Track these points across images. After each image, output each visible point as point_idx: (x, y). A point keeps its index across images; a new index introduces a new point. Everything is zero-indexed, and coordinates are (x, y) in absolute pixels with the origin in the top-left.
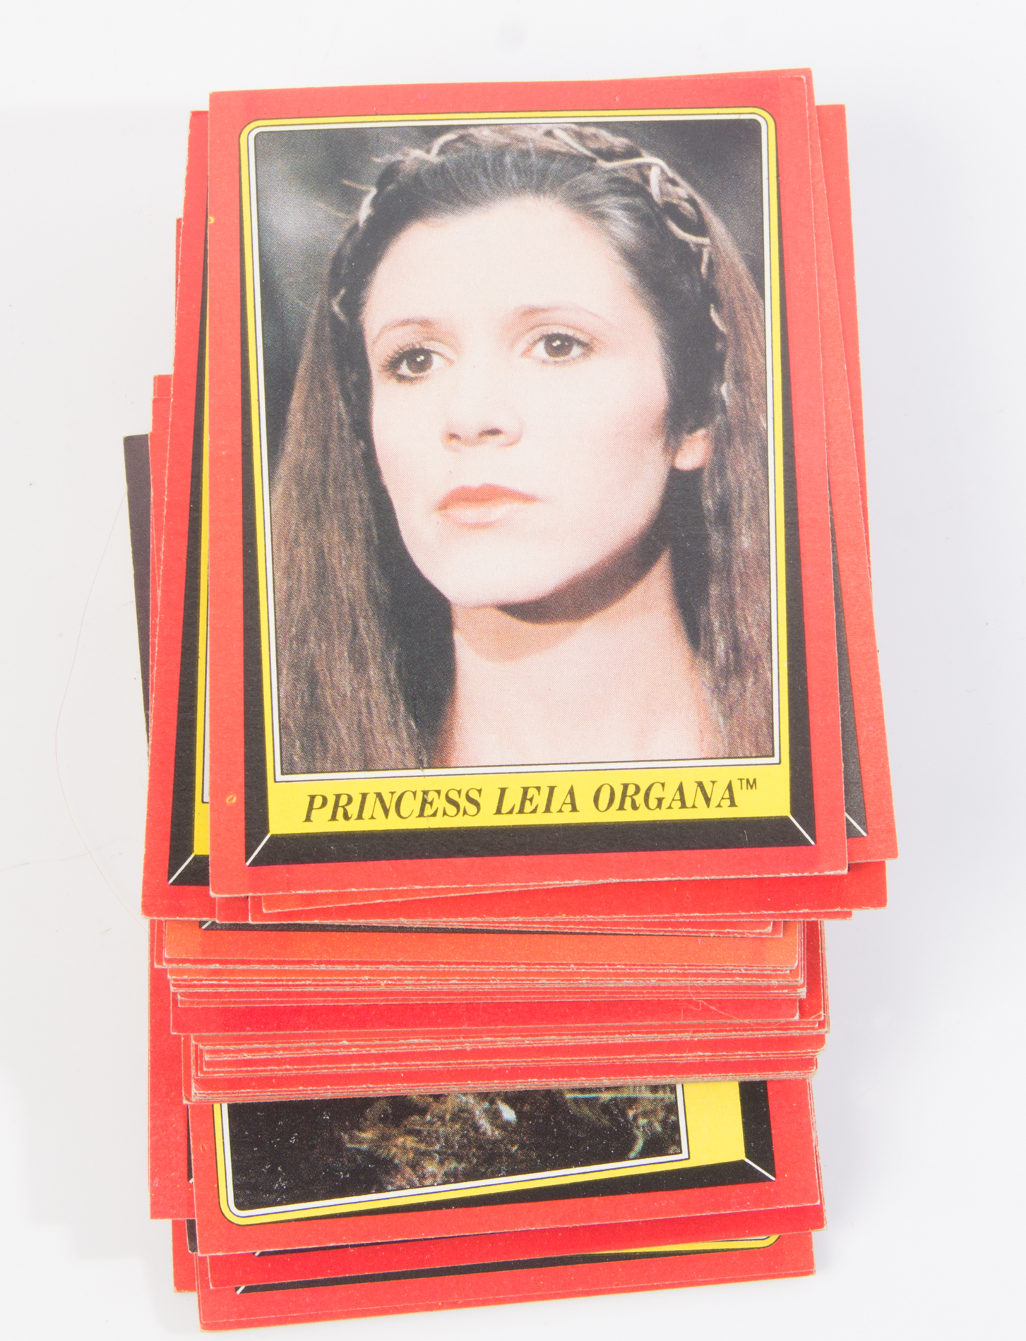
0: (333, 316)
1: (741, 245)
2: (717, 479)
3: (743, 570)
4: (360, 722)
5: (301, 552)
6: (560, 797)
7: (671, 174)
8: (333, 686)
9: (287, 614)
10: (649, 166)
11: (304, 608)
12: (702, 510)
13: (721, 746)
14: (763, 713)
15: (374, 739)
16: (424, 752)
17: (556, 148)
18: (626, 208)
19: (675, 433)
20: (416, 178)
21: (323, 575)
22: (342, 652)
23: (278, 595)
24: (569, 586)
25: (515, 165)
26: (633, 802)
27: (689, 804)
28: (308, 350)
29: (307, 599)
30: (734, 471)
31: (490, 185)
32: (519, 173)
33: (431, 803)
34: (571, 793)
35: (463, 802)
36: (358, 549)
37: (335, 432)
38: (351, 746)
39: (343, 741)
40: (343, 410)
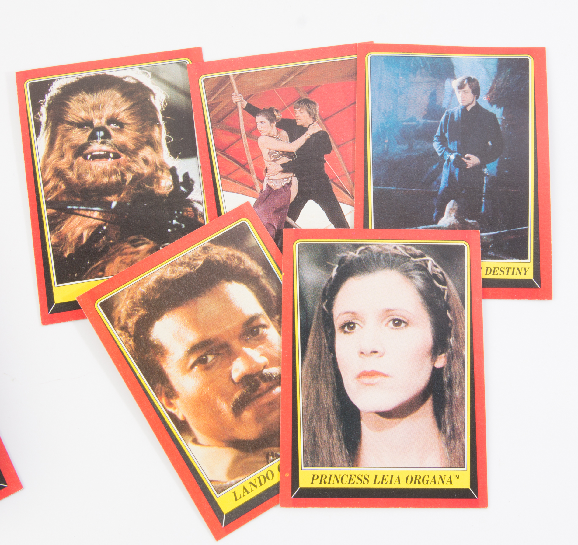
0: (323, 309)
1: (458, 289)
2: (448, 371)
3: (456, 403)
4: (330, 450)
5: (311, 391)
7: (435, 263)
8: (321, 438)
9: (307, 412)
10: (428, 260)
11: (312, 410)
12: (443, 382)
13: (448, 463)
14: (462, 453)
15: (334, 456)
16: (351, 461)
17: (397, 253)
18: (420, 275)
19: (435, 354)
20: (351, 262)
21: (318, 399)
22: (324, 426)
23: (304, 405)
24: (399, 406)
25: (384, 259)
26: (419, 482)
27: (437, 483)
28: (315, 321)
29: (313, 407)
30: (454, 369)
31: (375, 265)
32: (385, 262)
33: (353, 479)
34: (399, 478)
35: (363, 479)
36: (330, 391)
37: (323, 350)
38: (327, 458)
39: (324, 457)
40: (326, 342)
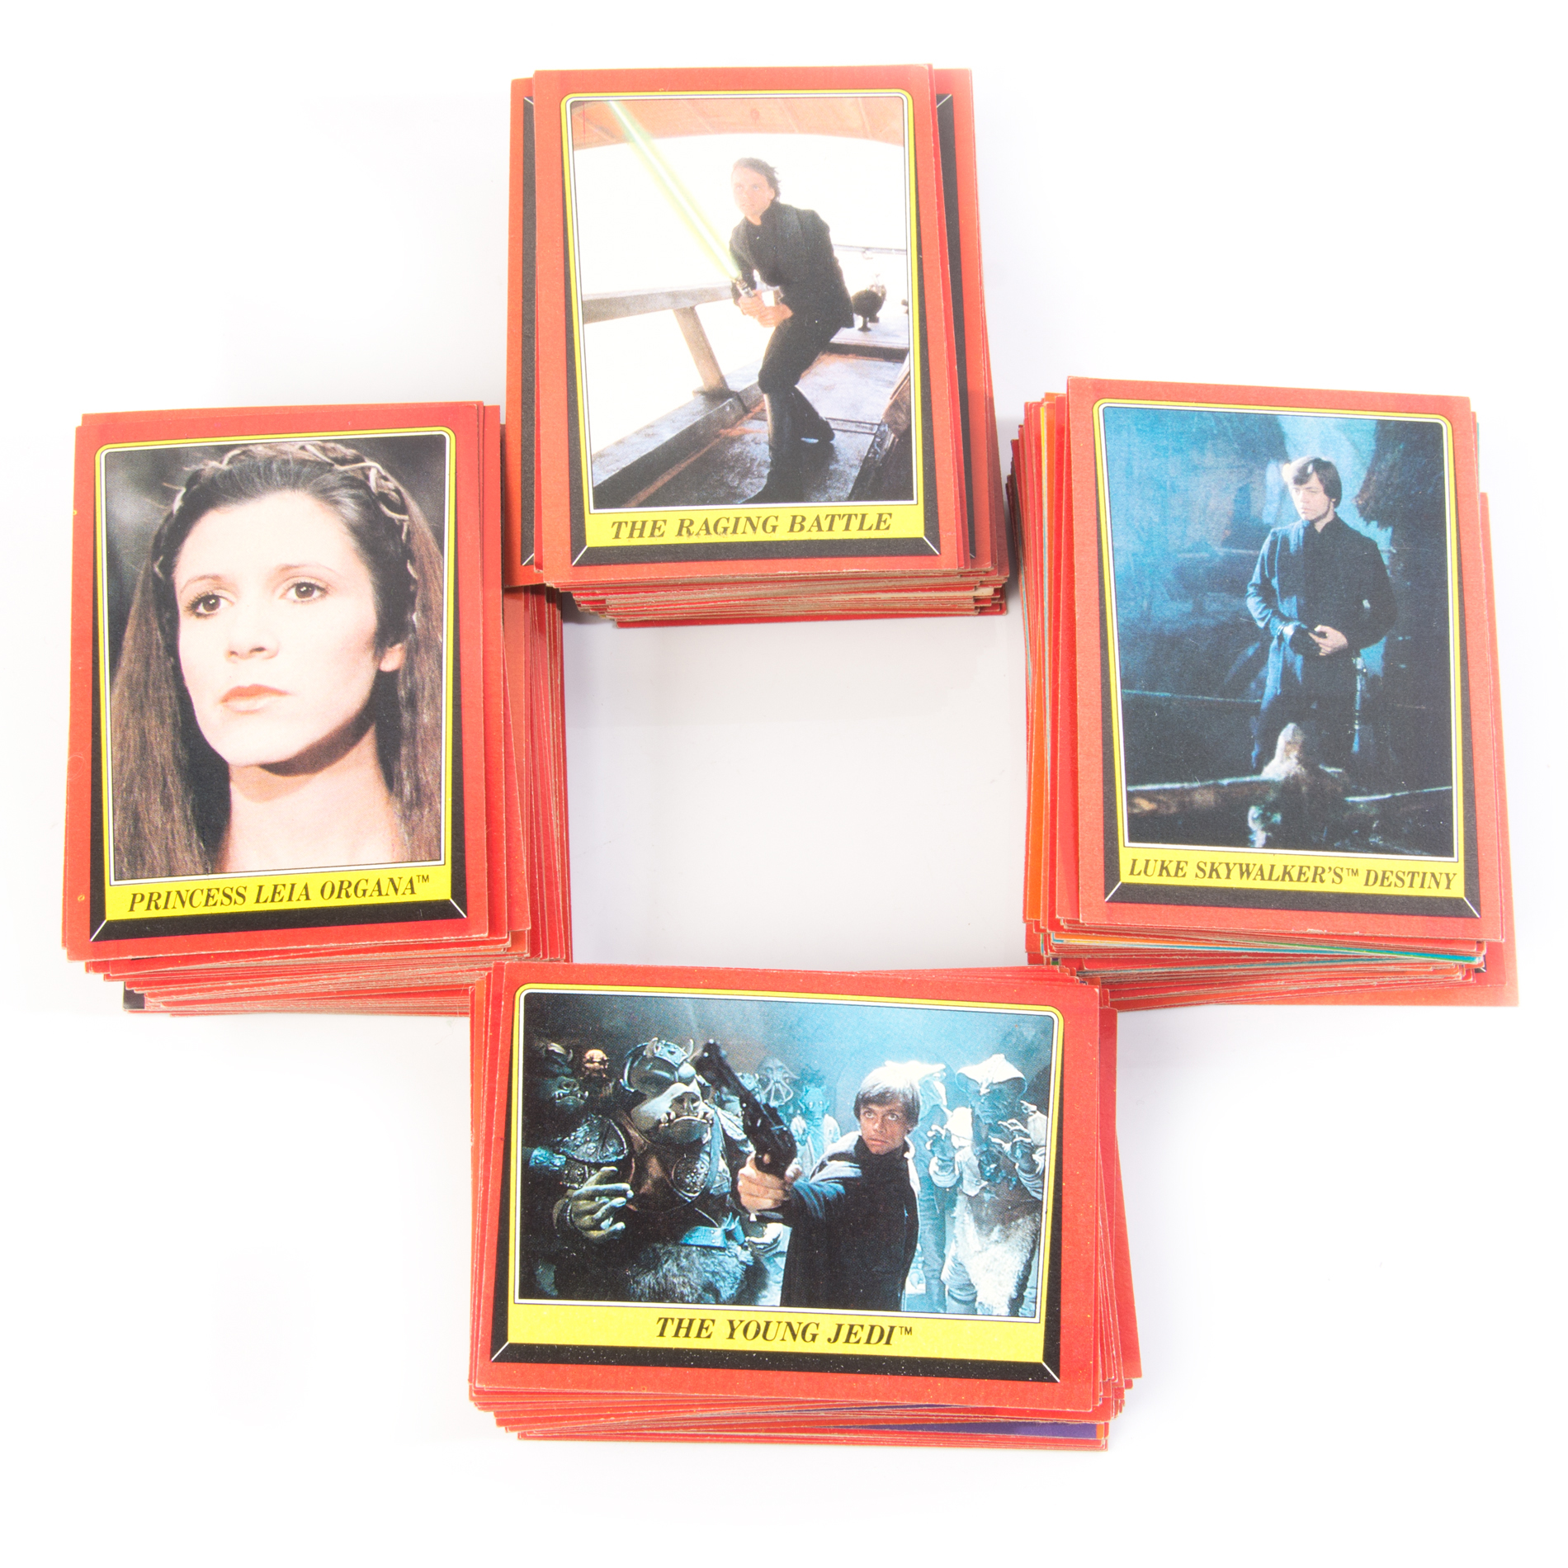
0: (155, 575)
1: (429, 519)
2: (408, 677)
4: (167, 844)
5: (130, 732)
6: (299, 890)
7: (384, 473)
8: (150, 821)
9: (120, 774)
10: (369, 468)
11: (131, 770)
14: (434, 831)
16: (209, 863)
17: (307, 458)
18: (353, 497)
19: (381, 647)
20: (212, 481)
21: (144, 748)
22: (155, 799)
23: (115, 762)
25: (279, 470)
26: (347, 893)
27: (384, 893)
28: (137, 598)
29: (134, 764)
30: (420, 671)
31: (262, 484)
32: (282, 476)
34: (306, 888)
35: (234, 896)
36: (168, 730)
37: (154, 652)
38: (160, 860)
40: (160, 637)
